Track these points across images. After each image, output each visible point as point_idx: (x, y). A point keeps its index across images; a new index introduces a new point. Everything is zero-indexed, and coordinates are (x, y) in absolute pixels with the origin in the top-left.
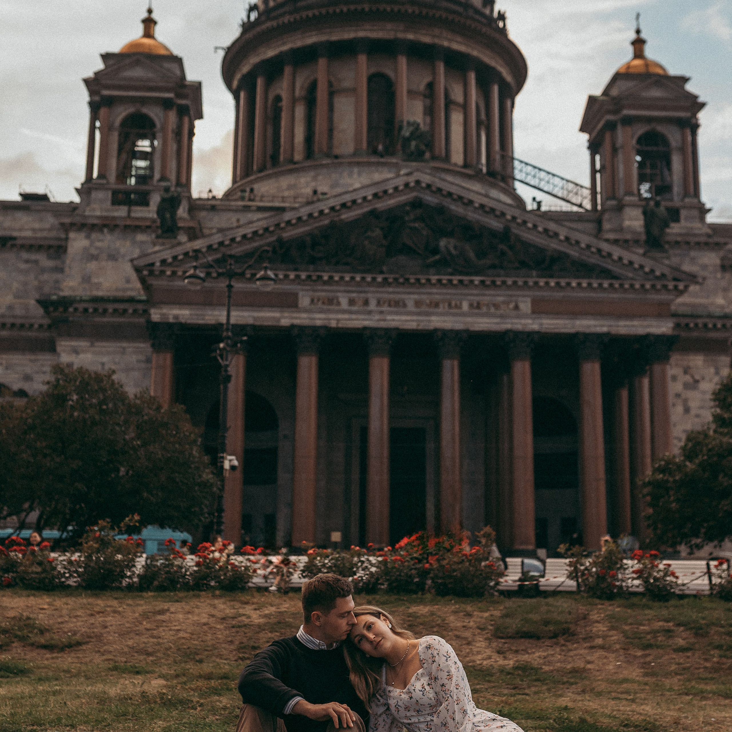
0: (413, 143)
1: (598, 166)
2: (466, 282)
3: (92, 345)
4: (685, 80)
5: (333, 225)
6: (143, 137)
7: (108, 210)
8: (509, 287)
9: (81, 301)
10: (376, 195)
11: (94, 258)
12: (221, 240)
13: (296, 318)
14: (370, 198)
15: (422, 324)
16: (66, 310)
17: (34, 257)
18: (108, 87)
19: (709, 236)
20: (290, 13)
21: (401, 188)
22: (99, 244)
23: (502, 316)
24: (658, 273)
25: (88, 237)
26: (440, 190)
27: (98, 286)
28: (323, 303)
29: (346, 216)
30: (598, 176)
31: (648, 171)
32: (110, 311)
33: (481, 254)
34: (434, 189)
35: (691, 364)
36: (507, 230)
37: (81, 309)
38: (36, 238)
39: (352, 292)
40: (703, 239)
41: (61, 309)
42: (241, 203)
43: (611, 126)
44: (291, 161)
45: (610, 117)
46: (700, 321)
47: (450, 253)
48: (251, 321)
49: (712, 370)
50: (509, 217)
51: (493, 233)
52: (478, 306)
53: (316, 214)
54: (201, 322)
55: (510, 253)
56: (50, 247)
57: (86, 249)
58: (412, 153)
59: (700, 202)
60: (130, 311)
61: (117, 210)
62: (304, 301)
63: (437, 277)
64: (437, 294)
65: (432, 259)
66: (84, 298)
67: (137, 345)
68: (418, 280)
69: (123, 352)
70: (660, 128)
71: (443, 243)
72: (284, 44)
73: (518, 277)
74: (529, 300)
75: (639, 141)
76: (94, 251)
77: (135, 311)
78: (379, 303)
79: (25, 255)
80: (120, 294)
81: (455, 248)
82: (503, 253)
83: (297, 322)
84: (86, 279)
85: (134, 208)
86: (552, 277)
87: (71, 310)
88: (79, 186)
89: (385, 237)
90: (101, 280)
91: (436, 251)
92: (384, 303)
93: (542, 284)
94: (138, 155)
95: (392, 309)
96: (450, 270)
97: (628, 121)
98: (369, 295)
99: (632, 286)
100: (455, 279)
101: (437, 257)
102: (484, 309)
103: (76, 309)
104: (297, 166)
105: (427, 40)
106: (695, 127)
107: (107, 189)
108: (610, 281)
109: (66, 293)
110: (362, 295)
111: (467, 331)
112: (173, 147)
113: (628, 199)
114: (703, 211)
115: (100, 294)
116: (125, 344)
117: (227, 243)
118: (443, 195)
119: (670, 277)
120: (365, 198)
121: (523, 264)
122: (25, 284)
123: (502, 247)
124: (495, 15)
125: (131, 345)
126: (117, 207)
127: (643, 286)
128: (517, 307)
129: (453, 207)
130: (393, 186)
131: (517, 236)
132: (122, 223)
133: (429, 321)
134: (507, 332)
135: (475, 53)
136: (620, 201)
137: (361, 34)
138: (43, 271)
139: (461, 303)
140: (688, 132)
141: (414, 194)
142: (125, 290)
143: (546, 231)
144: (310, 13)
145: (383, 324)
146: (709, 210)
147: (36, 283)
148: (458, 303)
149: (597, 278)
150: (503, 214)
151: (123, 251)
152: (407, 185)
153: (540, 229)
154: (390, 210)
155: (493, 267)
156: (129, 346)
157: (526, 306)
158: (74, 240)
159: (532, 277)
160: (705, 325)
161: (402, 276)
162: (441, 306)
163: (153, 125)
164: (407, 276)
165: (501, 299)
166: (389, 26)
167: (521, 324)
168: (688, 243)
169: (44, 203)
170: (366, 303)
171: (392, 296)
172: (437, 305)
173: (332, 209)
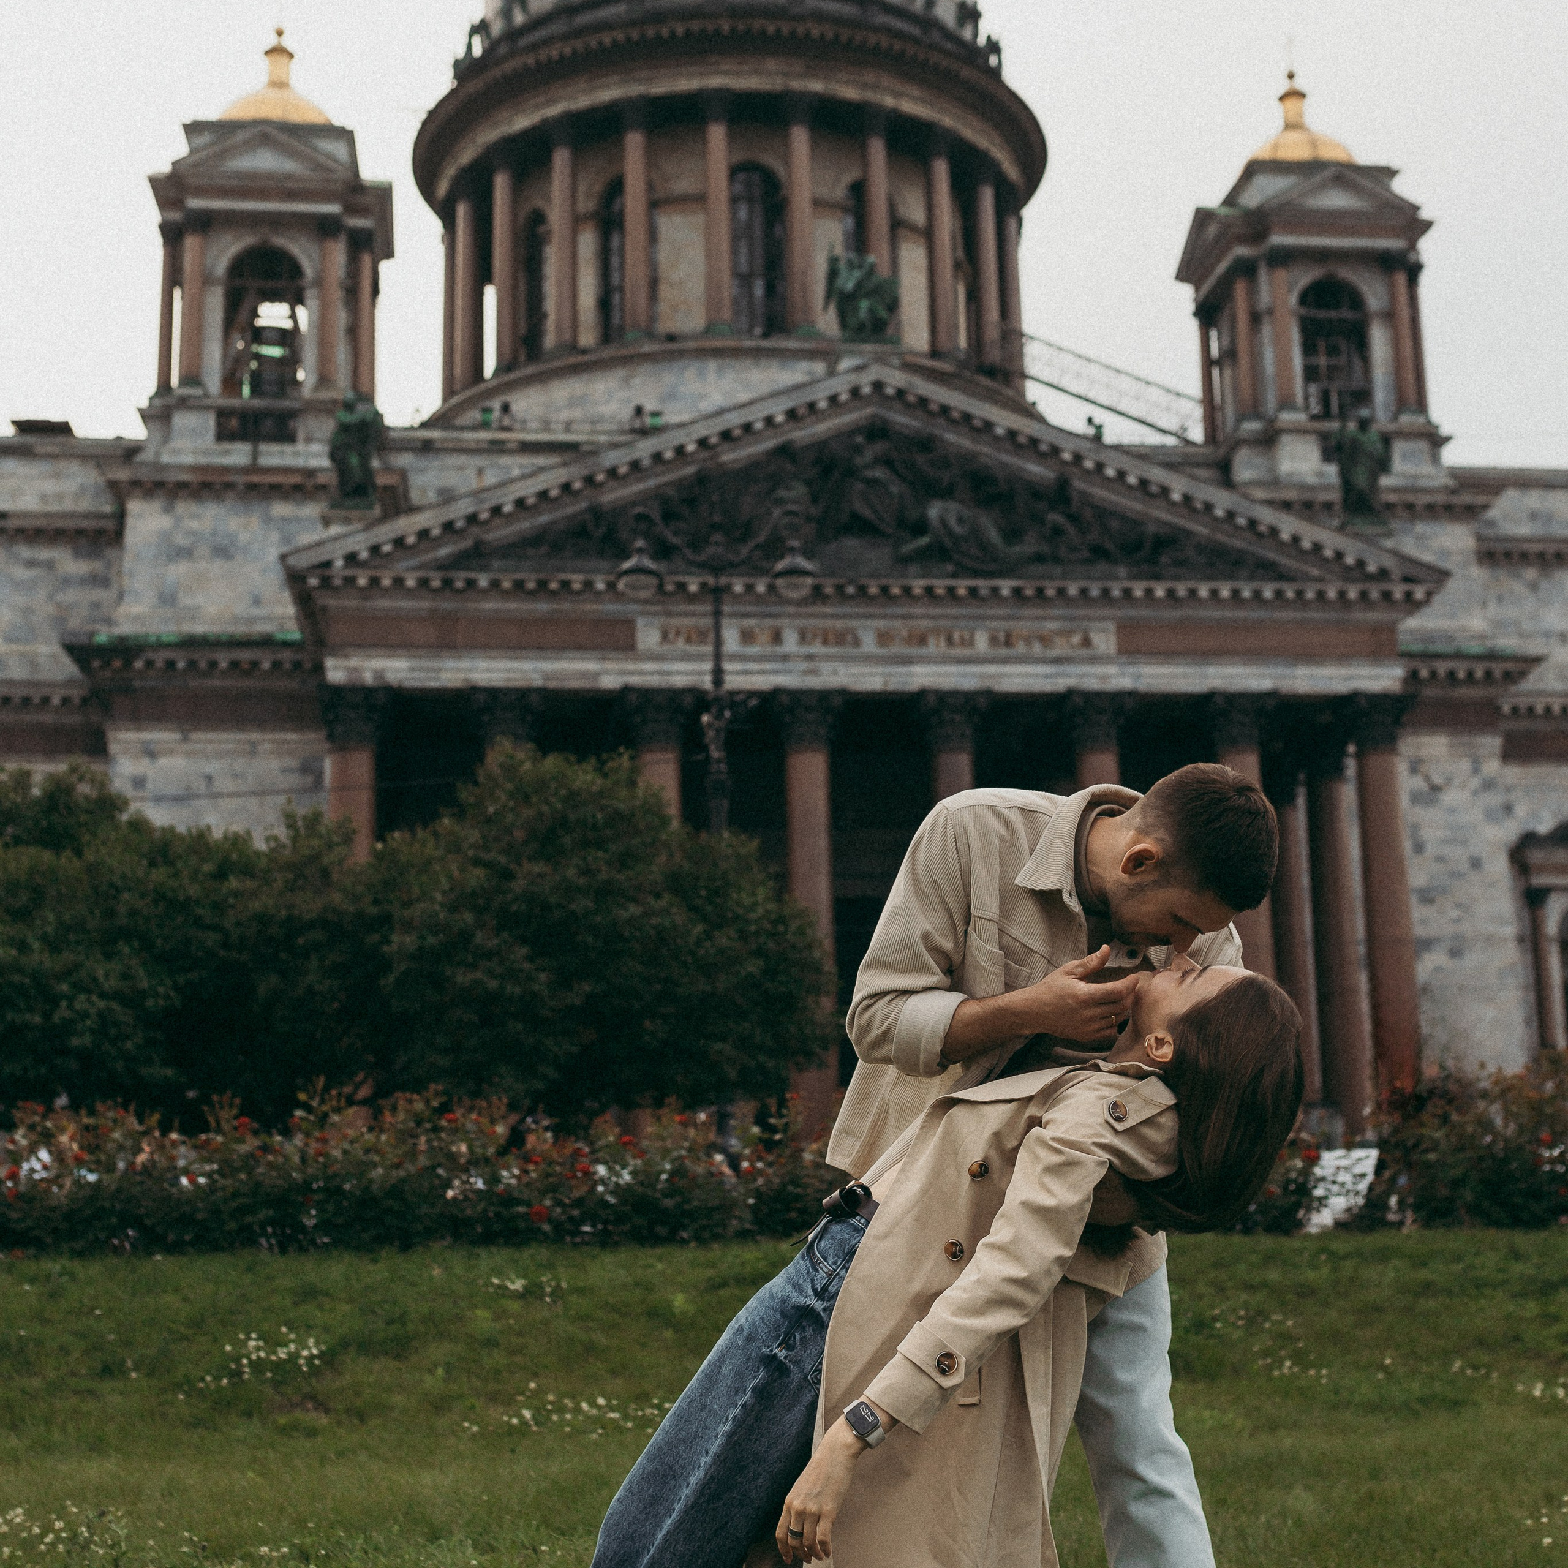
0: (864, 305)
1: (1215, 351)
2: (984, 592)
3: (185, 739)
4: (1390, 173)
5: (701, 479)
6: (274, 296)
7: (207, 453)
8: (1069, 602)
9: (160, 645)
10: (792, 414)
11: (184, 553)
12: (471, 510)
13: (632, 673)
14: (780, 419)
15: (893, 680)
16: (128, 664)
17: (44, 554)
18: (201, 192)
19: (1453, 492)
20: (565, 37)
21: (844, 397)
22: (194, 524)
23: (1057, 661)
24: (1372, 568)
25: (168, 509)
26: (923, 402)
27: (194, 613)
28: (688, 640)
29: (730, 456)
30: (1216, 372)
31: (1322, 361)
32: (223, 665)
33: (1012, 535)
34: (911, 399)
35: (1424, 752)
36: (1063, 484)
37: (160, 664)
38: (47, 515)
39: (747, 615)
40: (1440, 499)
41: (117, 664)
42: (484, 435)
43: (1246, 269)
44: (573, 347)
45: (1242, 251)
46: (1442, 667)
47: (950, 533)
48: (537, 682)
49: (1465, 765)
50: (1067, 456)
51: (1035, 492)
52: (1008, 643)
53: (669, 455)
54: (433, 684)
55: (1071, 530)
56: (80, 532)
57: (165, 537)
58: (861, 327)
59: (1429, 422)
60: (266, 665)
61: (227, 453)
62: (648, 637)
63: (923, 582)
64: (923, 617)
65: (908, 548)
66: (165, 639)
67: (278, 736)
68: (885, 590)
69: (252, 751)
70: (1346, 273)
71: (934, 511)
72: (551, 102)
73: (1089, 578)
74: (1111, 626)
75: (1304, 299)
76: (180, 540)
77: (277, 665)
78: (803, 638)
79: (25, 551)
80: (240, 630)
81: (960, 520)
82: (1057, 531)
83: (635, 680)
84: (167, 599)
85: (263, 447)
86: (1157, 577)
87: (139, 664)
88: (144, 403)
89: (815, 500)
90: (200, 600)
91: (920, 527)
92: (815, 636)
93: (1138, 593)
94: (265, 335)
95: (832, 650)
96: (950, 568)
97: (1282, 258)
98: (783, 622)
99: (1321, 595)
100: (962, 587)
101: (924, 540)
102: (1021, 648)
103: (149, 664)
104: (586, 358)
105: (850, 93)
106: (1414, 271)
107: (206, 408)
108: (1276, 585)
109: (126, 629)
110: (770, 622)
111: (988, 693)
112: (341, 317)
113: (1286, 417)
114: (1436, 440)
115: (199, 629)
116: (254, 736)
117: (484, 516)
118: (930, 413)
119: (1396, 574)
120: (769, 421)
121: (1099, 553)
122: (27, 611)
123: (1055, 518)
124: (982, 41)
125: (270, 736)
126: (226, 446)
127: (1342, 594)
128: (1087, 642)
129: (950, 437)
130: (828, 393)
131: (1083, 494)
132: (240, 479)
133: (911, 675)
134: (1070, 694)
135: (947, 121)
136: (1272, 421)
137: (715, 82)
138: (67, 582)
139: (972, 636)
140: (1401, 279)
141: (869, 411)
142: (251, 621)
143: (1144, 483)
144: (607, 39)
145: (813, 682)
146: (1448, 439)
147: (51, 609)
148: (967, 637)
149: (1252, 578)
150: (1055, 450)
151: (243, 537)
152: (855, 392)
153: (1132, 480)
154: (821, 445)
155: (1039, 558)
156: (265, 739)
157: (1105, 641)
158: (139, 515)
159: (1117, 578)
160: (1452, 674)
161: (851, 581)
162: (932, 641)
163: (296, 270)
164: (863, 581)
165: (1052, 625)
166: (771, 64)
167: (1094, 675)
168: (1410, 507)
169: (60, 439)
170: (777, 638)
171: (828, 623)
172: (922, 641)
173: (703, 443)
